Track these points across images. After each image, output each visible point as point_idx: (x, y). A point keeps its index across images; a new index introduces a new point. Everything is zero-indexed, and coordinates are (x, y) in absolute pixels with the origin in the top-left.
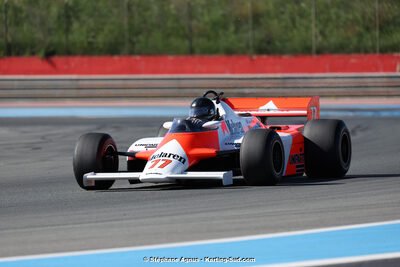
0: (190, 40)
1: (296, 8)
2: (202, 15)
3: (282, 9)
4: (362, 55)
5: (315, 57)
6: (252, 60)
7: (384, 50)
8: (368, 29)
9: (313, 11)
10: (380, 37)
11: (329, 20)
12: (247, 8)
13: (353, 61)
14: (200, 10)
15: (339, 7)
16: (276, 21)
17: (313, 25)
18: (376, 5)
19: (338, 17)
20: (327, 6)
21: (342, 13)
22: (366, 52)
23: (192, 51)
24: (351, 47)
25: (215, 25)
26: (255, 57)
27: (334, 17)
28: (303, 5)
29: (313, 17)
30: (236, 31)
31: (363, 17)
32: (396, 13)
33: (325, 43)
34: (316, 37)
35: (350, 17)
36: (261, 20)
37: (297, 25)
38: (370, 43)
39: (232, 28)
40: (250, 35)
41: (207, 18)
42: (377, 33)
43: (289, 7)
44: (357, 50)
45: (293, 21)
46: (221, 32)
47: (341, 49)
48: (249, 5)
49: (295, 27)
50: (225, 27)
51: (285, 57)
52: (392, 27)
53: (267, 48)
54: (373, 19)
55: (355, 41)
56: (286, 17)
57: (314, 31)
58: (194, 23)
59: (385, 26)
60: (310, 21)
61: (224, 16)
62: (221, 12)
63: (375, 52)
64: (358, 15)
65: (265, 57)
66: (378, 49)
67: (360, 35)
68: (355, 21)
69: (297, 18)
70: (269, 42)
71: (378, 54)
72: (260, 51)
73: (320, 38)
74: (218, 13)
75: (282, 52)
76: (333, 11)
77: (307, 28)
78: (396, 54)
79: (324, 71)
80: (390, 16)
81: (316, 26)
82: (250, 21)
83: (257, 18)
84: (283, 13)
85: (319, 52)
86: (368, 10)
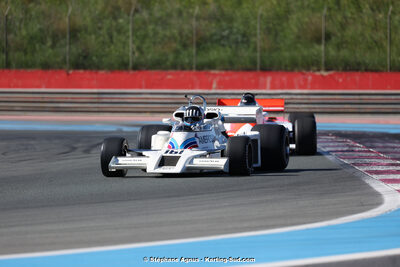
0: (7, 54)
1: (114, 24)
2: (20, 29)
3: (99, 25)
4: (178, 71)
5: (132, 72)
6: (68, 74)
7: (200, 67)
8: (185, 46)
9: (130, 27)
10: (197, 53)
11: (145, 36)
12: (65, 23)
13: (169, 77)
14: (17, 24)
15: (156, 24)
16: (93, 37)
17: (130, 41)
18: (194, 23)
19: (156, 33)
20: (144, 23)
21: (159, 29)
22: (183, 69)
23: (8, 65)
24: (168, 63)
25: (32, 39)
26: (71, 72)
27: (151, 33)
28: (121, 21)
29: (130, 33)
30: (53, 46)
31: (180, 34)
32: (214, 31)
33: (142, 60)
34: (134, 53)
35: (168, 33)
36: (79, 35)
37: (115, 41)
38: (187, 61)
39: (49, 43)
40: (68, 50)
41: (24, 32)
42: (194, 51)
43: (107, 22)
44: (174, 67)
45: (111, 37)
46: (37, 46)
47: (157, 65)
48: (67, 20)
49: (112, 42)
50: (43, 42)
51: (101, 72)
52: (209, 44)
53: (83, 63)
54: (190, 35)
55: (171, 57)
56: (103, 32)
57: (131, 46)
58: (11, 36)
59: (202, 43)
60: (128, 37)
61: (40, 30)
62: (38, 26)
63: (191, 69)
64: (175, 32)
65: (81, 71)
66: (194, 66)
67: (177, 52)
68: (172, 38)
69: (115, 34)
70: (85, 57)
71: (194, 71)
72: (77, 66)
73: (137, 54)
74: (35, 27)
75: (98, 68)
76: (151, 27)
77: (125, 44)
78: (213, 72)
79: (141, 87)
80: (208, 34)
81: (133, 42)
82: (68, 36)
83: (74, 33)
84: (100, 28)
85: (136, 68)
86: (186, 27)
